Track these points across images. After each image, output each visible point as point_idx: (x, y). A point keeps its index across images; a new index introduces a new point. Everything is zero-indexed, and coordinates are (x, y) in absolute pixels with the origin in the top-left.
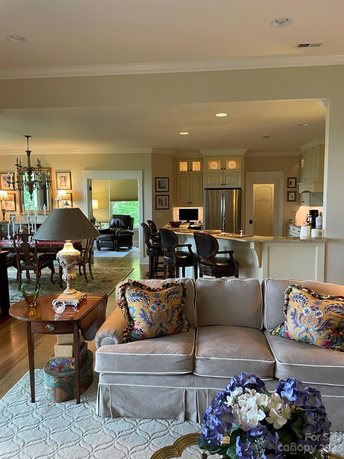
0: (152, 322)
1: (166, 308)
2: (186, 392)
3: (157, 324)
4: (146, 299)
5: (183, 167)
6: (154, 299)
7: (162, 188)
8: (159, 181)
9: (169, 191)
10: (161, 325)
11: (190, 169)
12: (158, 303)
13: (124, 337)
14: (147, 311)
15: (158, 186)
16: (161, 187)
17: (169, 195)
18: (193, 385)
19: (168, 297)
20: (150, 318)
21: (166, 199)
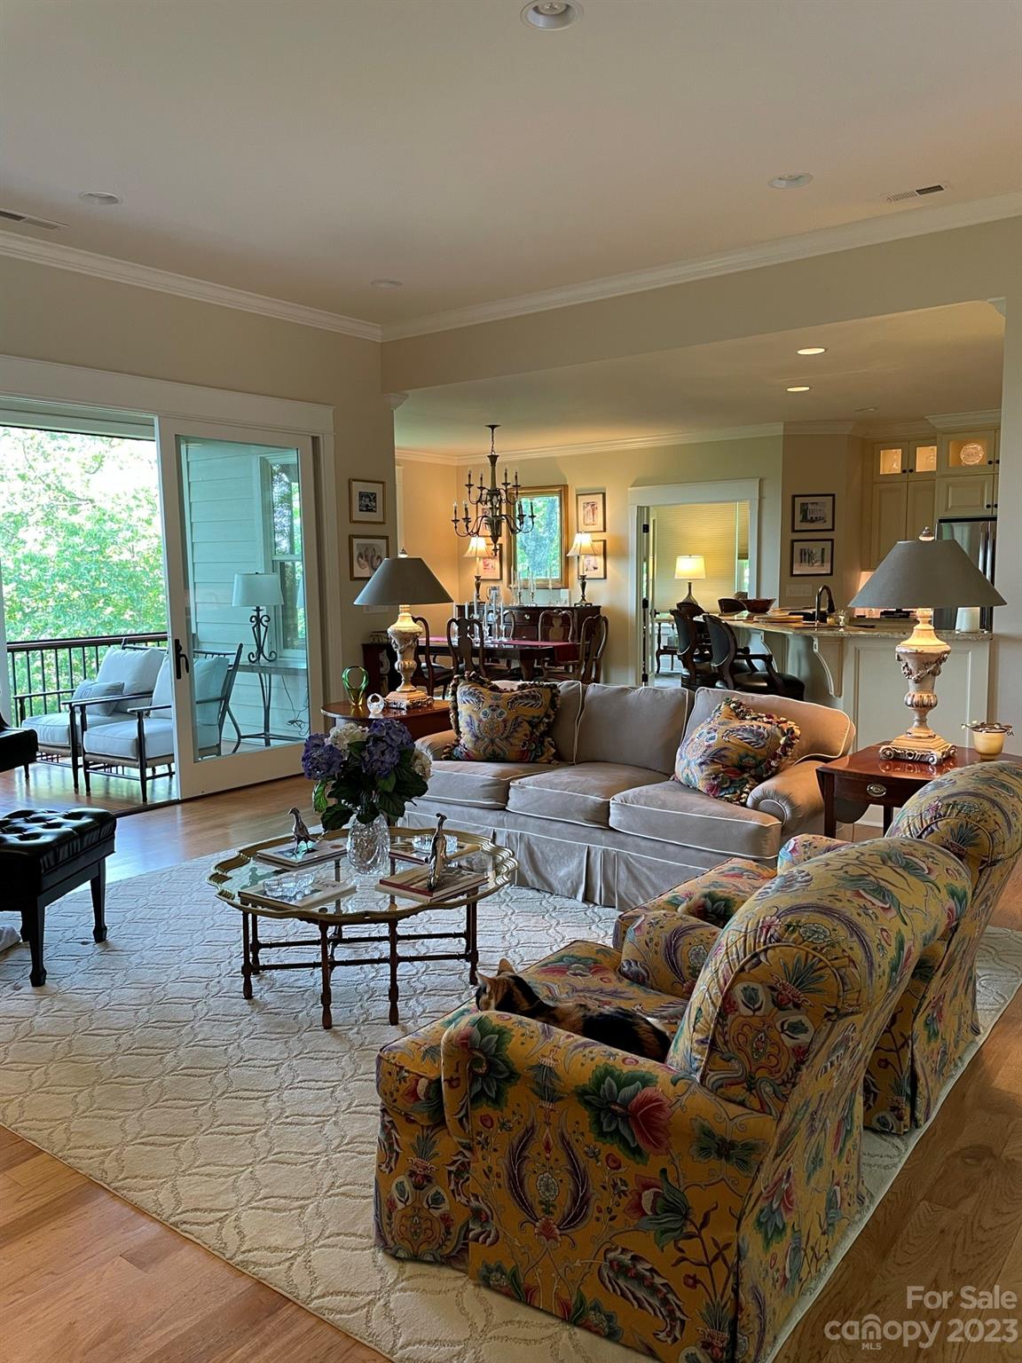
0: (479, 735)
1: (504, 716)
2: (494, 834)
3: (486, 739)
4: (479, 701)
5: (891, 462)
6: (491, 702)
7: (812, 521)
8: (803, 504)
9: (833, 530)
10: (492, 741)
11: (908, 469)
12: (493, 708)
13: (445, 753)
14: (474, 717)
15: (798, 517)
16: (809, 518)
17: (832, 540)
18: (501, 824)
19: (513, 702)
20: (476, 728)
21: (823, 549)
